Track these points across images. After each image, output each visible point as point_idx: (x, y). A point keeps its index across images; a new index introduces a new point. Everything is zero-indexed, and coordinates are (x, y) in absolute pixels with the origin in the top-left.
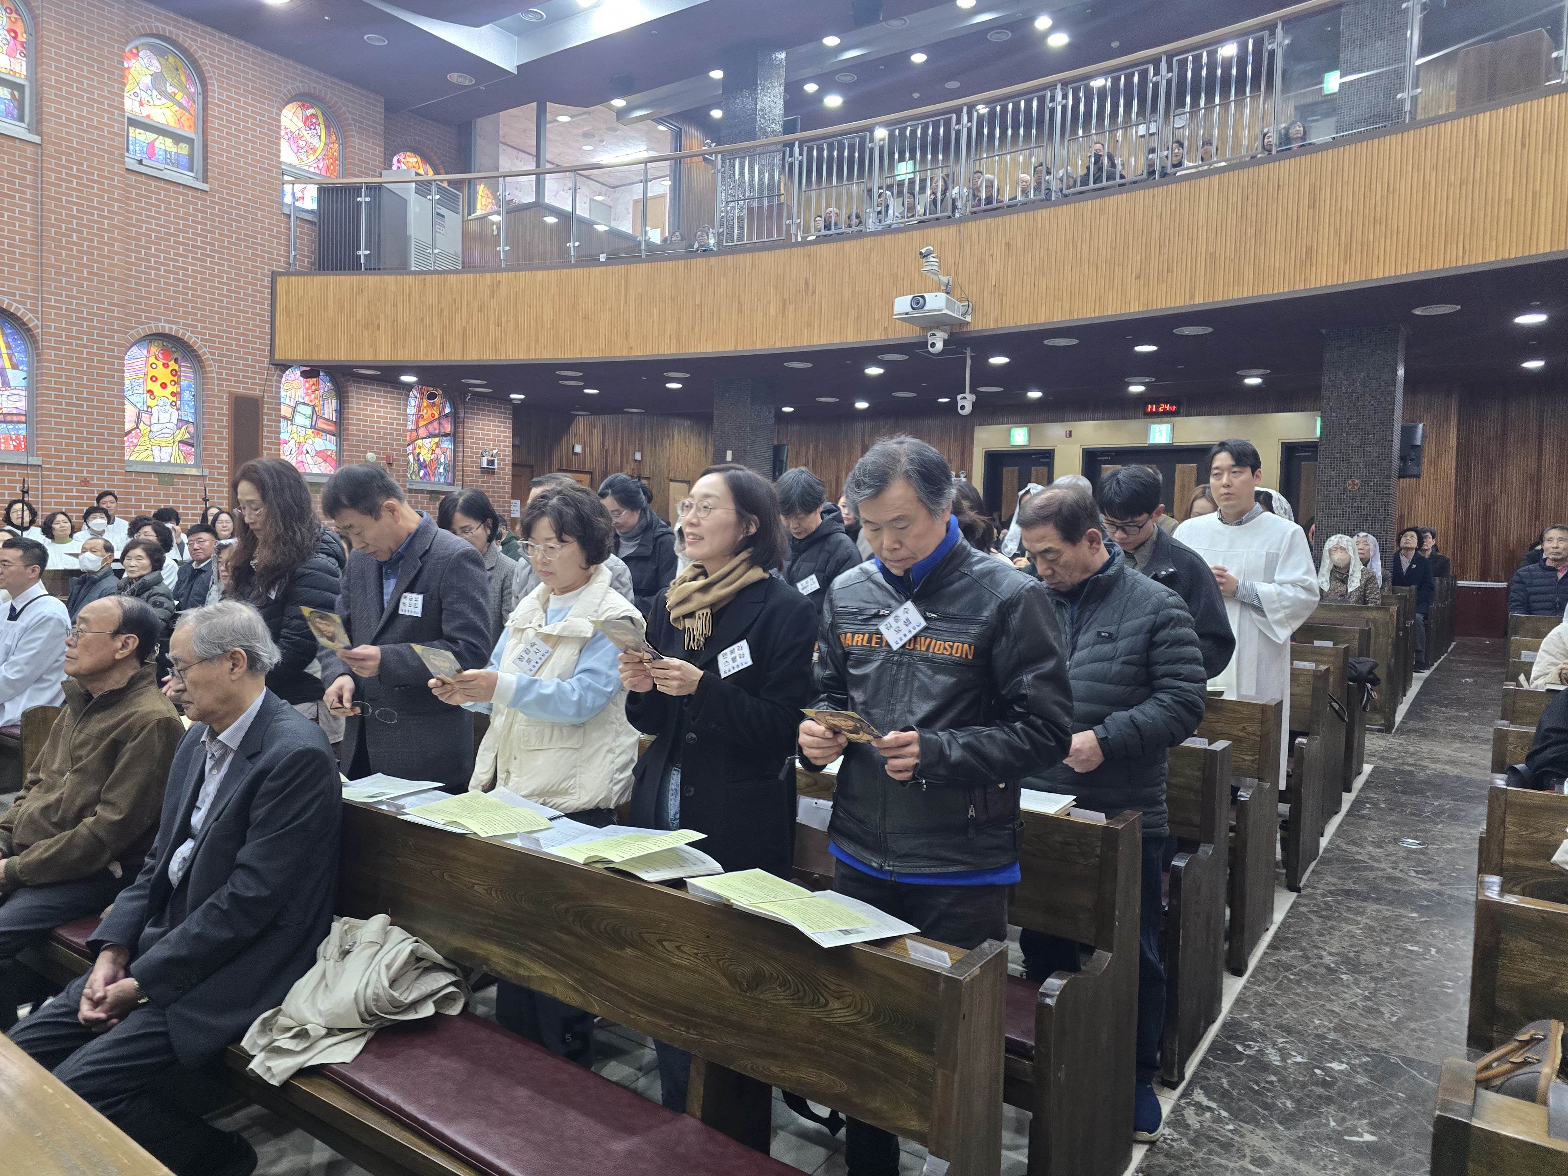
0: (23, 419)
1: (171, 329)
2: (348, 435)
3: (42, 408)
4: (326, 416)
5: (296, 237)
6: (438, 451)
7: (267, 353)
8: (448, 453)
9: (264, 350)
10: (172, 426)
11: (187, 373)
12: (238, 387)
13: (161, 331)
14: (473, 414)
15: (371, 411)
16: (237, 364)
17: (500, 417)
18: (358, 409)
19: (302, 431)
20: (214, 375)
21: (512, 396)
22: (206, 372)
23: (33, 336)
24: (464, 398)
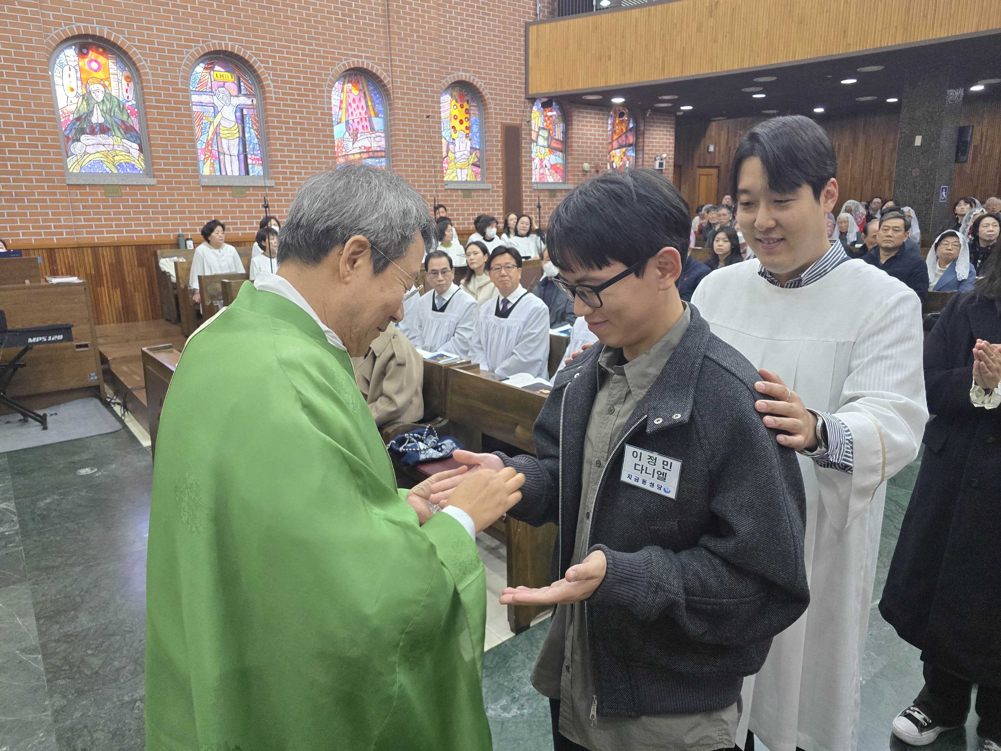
0: (383, 154)
1: (466, 76)
2: (572, 150)
3: (396, 145)
4: (556, 137)
6: (625, 159)
7: (523, 90)
8: (631, 160)
9: (521, 88)
10: (467, 152)
11: (474, 111)
12: (506, 119)
13: (460, 79)
14: (649, 126)
15: (586, 130)
16: (506, 101)
17: (667, 127)
18: (578, 129)
19: (543, 150)
20: (493, 111)
21: (682, 108)
22: (487, 109)
23: (387, 90)
24: (645, 114)
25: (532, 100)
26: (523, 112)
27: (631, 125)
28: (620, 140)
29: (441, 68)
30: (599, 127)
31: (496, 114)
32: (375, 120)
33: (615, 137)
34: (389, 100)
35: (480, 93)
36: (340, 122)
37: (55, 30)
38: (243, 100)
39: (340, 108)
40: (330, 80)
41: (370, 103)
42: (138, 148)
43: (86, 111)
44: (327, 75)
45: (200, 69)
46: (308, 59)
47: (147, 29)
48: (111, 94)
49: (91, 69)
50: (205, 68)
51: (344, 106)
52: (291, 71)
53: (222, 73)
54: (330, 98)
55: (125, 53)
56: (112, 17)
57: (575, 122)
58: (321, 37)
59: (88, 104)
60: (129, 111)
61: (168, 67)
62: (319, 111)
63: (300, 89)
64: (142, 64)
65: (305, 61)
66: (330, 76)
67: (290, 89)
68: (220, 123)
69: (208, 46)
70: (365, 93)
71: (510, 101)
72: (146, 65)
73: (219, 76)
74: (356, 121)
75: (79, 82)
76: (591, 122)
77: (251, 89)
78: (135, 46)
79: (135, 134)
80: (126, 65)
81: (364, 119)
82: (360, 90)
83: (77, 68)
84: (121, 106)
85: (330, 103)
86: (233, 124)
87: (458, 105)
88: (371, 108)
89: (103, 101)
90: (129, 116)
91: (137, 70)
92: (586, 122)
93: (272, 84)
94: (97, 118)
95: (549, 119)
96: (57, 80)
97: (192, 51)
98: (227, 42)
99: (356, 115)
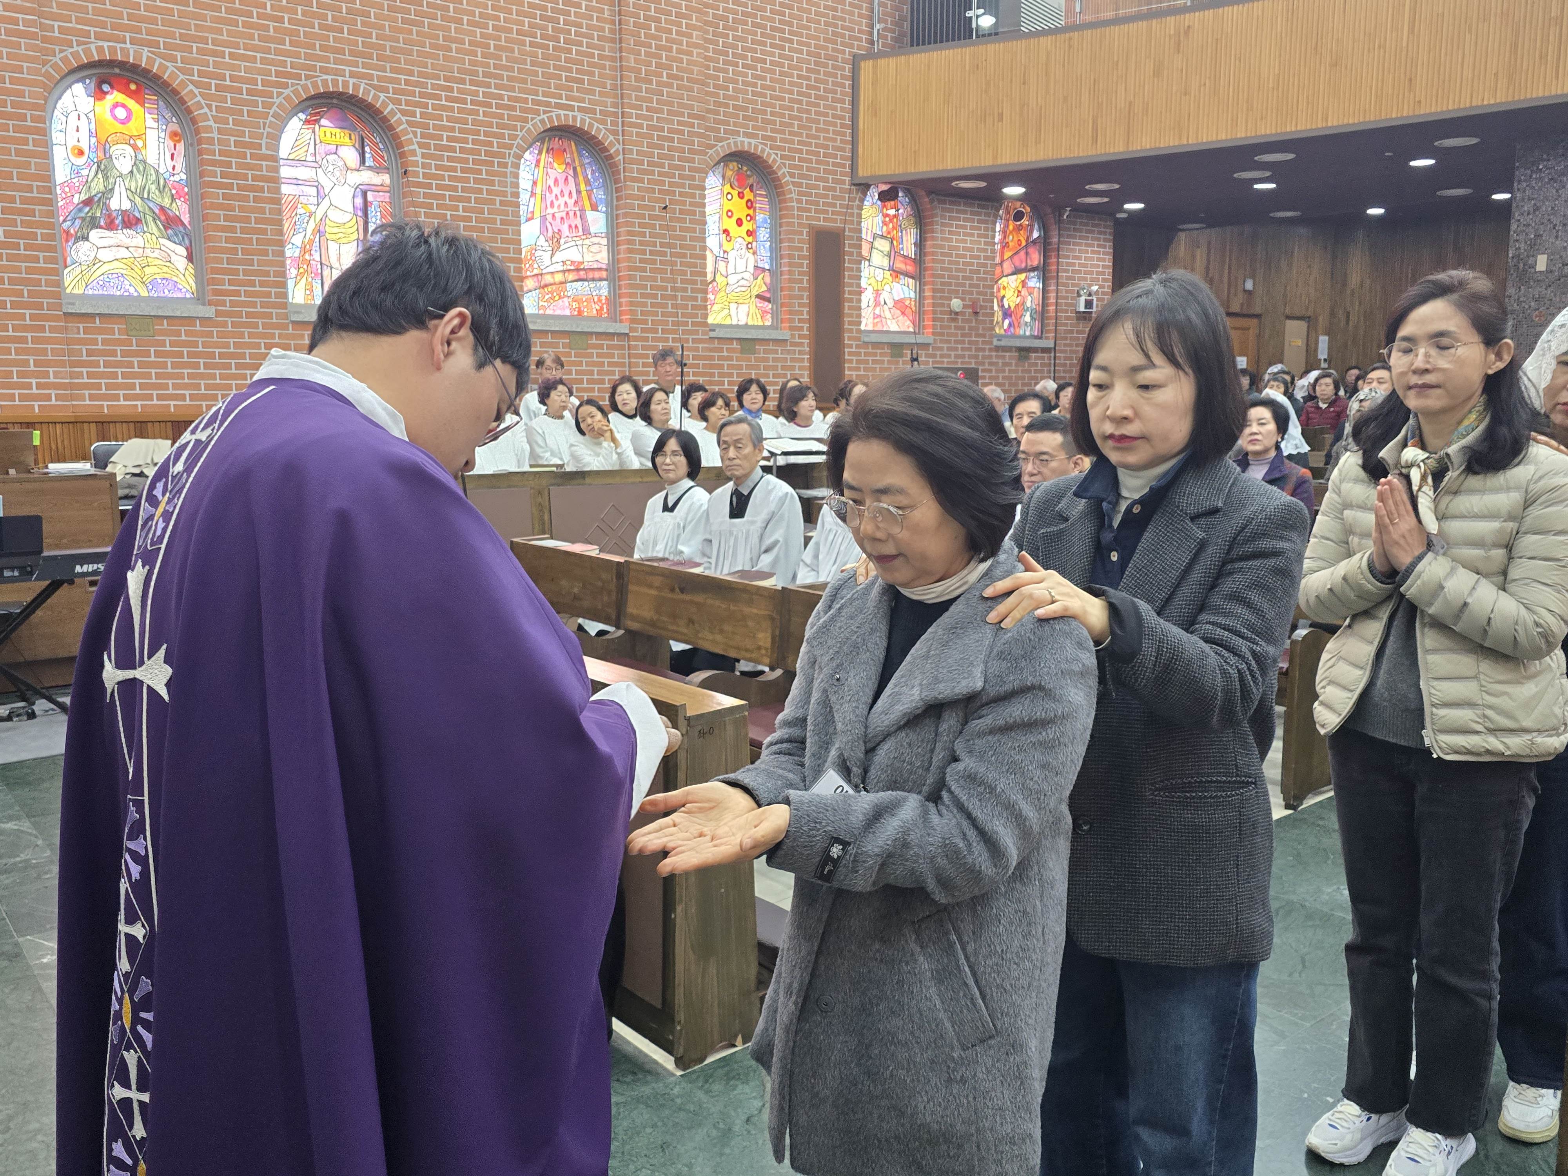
0: (604, 273)
1: (750, 144)
2: (930, 276)
4: (904, 253)
6: (1025, 291)
7: (848, 170)
8: (1035, 294)
9: (843, 166)
11: (762, 203)
12: (819, 219)
13: (740, 148)
14: (1069, 236)
15: (957, 241)
16: (817, 187)
17: (1099, 239)
18: (943, 239)
19: (879, 274)
20: (794, 204)
21: (1128, 206)
22: (785, 201)
23: (613, 165)
24: (1061, 215)
25: (864, 187)
26: (848, 207)
27: (1036, 234)
28: (1016, 257)
29: (708, 129)
30: (979, 236)
31: (799, 209)
32: (590, 215)
33: (1007, 255)
34: (617, 181)
35: (774, 172)
36: (532, 218)
37: (61, 51)
38: (367, 177)
39: (533, 194)
40: (519, 146)
41: (583, 187)
42: (183, 251)
43: (102, 188)
44: (513, 137)
45: (295, 124)
46: (481, 109)
47: (214, 54)
48: (145, 162)
49: (115, 118)
50: (307, 122)
51: (538, 190)
52: (452, 129)
53: (334, 130)
54: (517, 176)
55: (175, 92)
56: (157, 33)
57: (938, 227)
58: (505, 73)
59: (106, 178)
60: (174, 192)
61: (246, 118)
62: (498, 199)
63: (466, 161)
64: (201, 111)
65: (476, 112)
66: (518, 140)
67: (449, 159)
68: (326, 215)
69: (315, 85)
70: (575, 169)
71: (825, 188)
72: (209, 114)
73: (328, 134)
74: (558, 216)
75: (93, 140)
76: (965, 227)
77: (382, 157)
78: (193, 82)
79: (181, 229)
80: (175, 114)
81: (571, 214)
82: (567, 164)
83: (91, 115)
84: (162, 182)
85: (517, 185)
86: (349, 216)
87: (735, 193)
88: (584, 194)
89: (132, 172)
90: (173, 199)
91: (194, 121)
92: (957, 226)
93: (419, 151)
94: (119, 202)
95: (891, 221)
96: (57, 137)
97: (287, 92)
98: (347, 79)
99: (559, 206)
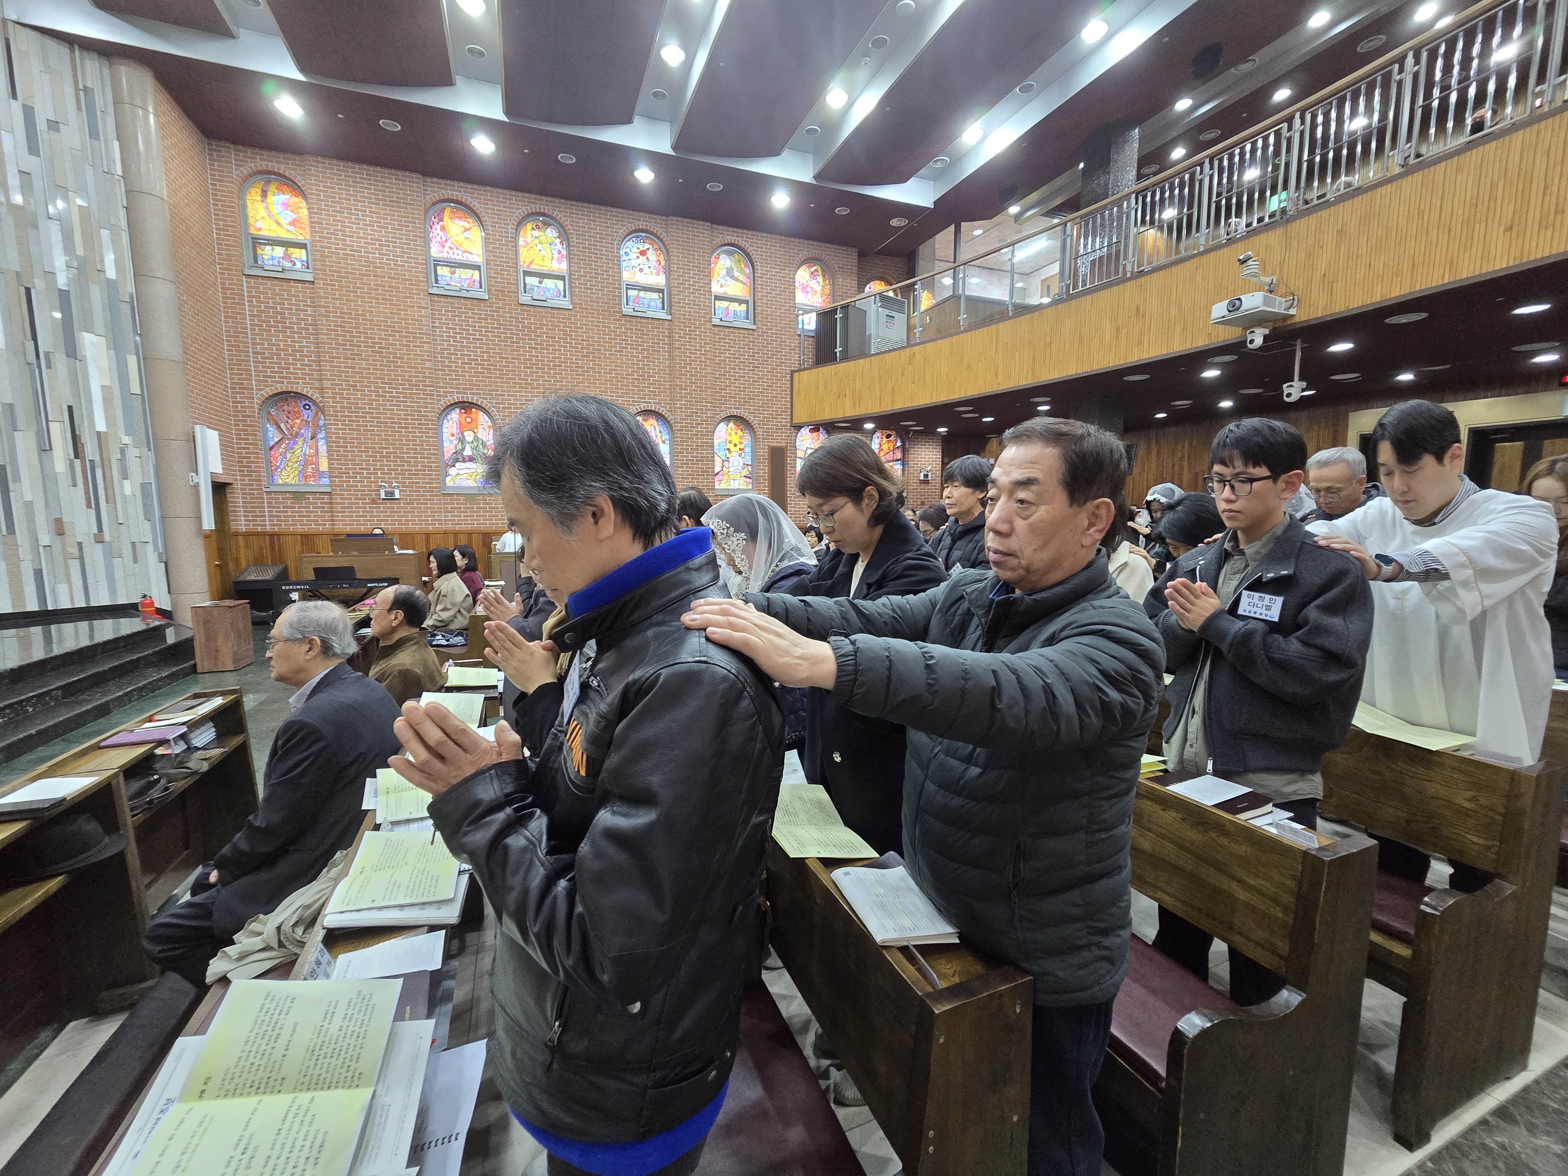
5: (804, 348)
10: (740, 468)
11: (747, 437)
12: (774, 444)
14: (915, 444)
16: (773, 429)
17: (930, 446)
20: (762, 436)
22: (758, 435)
23: (670, 425)
24: (908, 435)
25: (798, 427)
26: (790, 436)
27: (899, 444)
29: (715, 407)
31: (764, 438)
34: (672, 431)
35: (752, 424)
37: (450, 399)
43: (461, 448)
48: (478, 437)
49: (467, 421)
59: (463, 444)
60: (488, 448)
70: (654, 427)
71: (777, 429)
75: (458, 431)
78: (493, 407)
79: (489, 461)
80: (490, 418)
83: (458, 422)
84: (484, 444)
87: (733, 433)
89: (472, 442)
90: (488, 450)
94: (468, 452)
96: (445, 430)
